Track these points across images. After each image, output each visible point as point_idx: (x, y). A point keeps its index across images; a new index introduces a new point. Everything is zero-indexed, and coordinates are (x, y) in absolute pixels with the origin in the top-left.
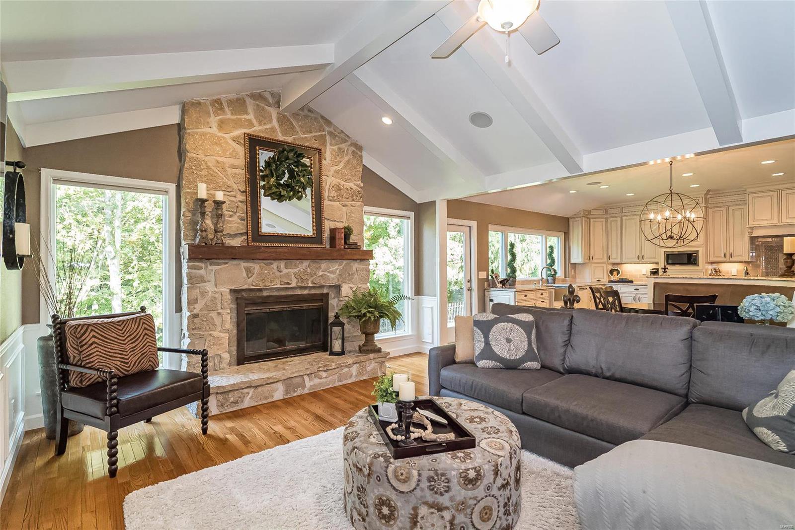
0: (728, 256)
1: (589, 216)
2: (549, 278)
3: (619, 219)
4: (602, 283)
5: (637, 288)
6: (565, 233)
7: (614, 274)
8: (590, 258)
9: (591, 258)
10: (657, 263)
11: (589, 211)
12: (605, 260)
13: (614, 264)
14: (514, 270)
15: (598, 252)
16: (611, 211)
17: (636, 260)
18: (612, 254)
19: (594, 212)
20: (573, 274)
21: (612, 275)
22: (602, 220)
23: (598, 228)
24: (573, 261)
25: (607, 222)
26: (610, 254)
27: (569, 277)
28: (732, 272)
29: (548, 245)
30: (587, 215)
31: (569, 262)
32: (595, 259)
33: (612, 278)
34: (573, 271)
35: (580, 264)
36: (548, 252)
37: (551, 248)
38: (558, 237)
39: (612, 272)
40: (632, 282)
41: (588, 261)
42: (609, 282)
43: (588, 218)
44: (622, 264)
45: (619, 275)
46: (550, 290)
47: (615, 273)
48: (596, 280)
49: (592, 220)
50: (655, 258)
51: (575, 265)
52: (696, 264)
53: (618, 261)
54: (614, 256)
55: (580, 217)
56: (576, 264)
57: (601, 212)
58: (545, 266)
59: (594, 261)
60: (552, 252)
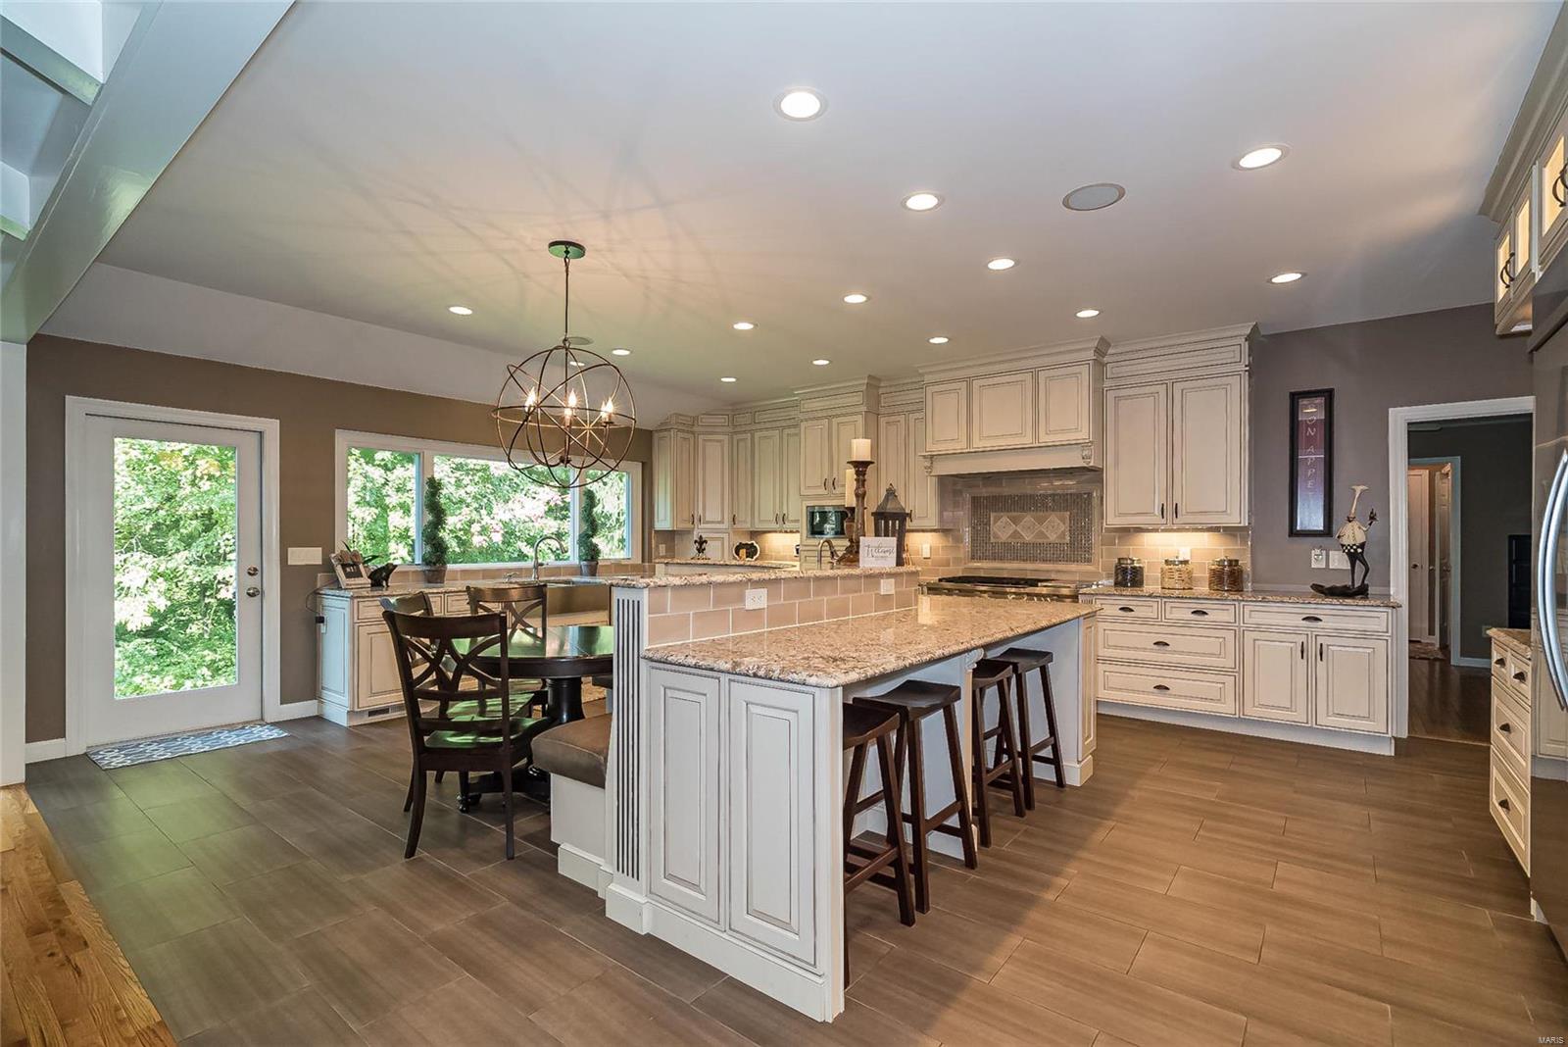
11: (695, 419)
19: (708, 420)
23: (714, 455)
43: (693, 433)
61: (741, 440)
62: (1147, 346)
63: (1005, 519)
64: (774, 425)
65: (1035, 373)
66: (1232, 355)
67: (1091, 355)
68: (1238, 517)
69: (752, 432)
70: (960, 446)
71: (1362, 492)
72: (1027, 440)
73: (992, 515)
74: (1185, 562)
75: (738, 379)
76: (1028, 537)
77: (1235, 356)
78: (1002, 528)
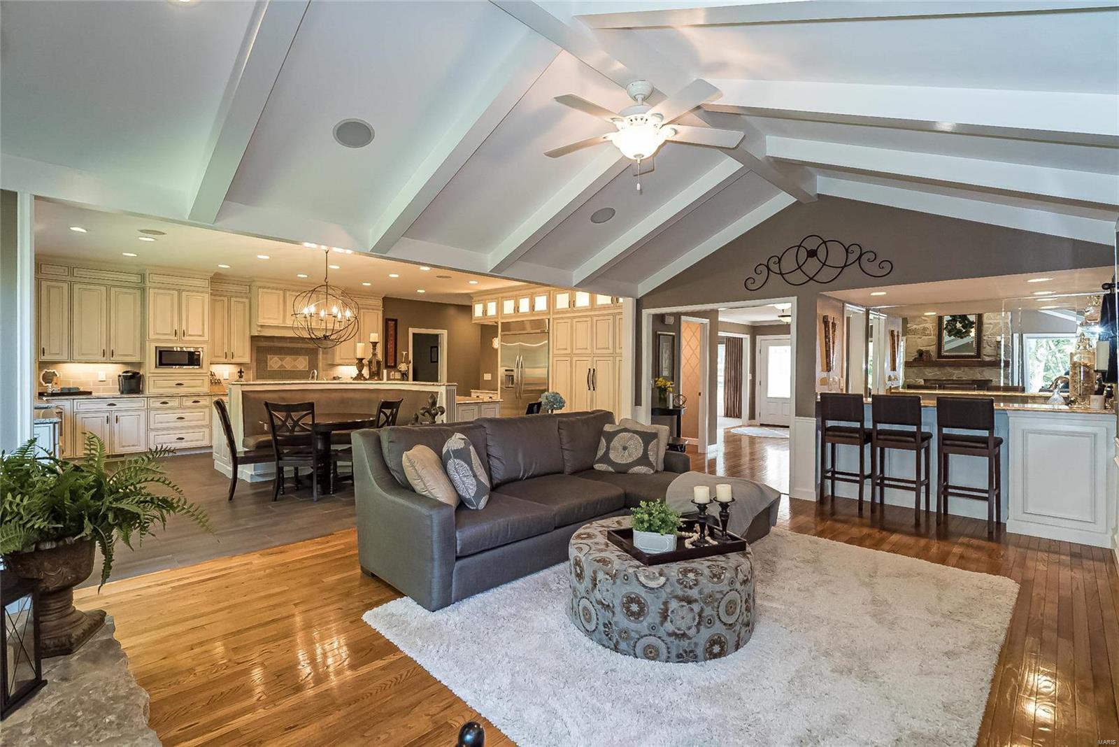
73: (269, 356)
78: (274, 362)
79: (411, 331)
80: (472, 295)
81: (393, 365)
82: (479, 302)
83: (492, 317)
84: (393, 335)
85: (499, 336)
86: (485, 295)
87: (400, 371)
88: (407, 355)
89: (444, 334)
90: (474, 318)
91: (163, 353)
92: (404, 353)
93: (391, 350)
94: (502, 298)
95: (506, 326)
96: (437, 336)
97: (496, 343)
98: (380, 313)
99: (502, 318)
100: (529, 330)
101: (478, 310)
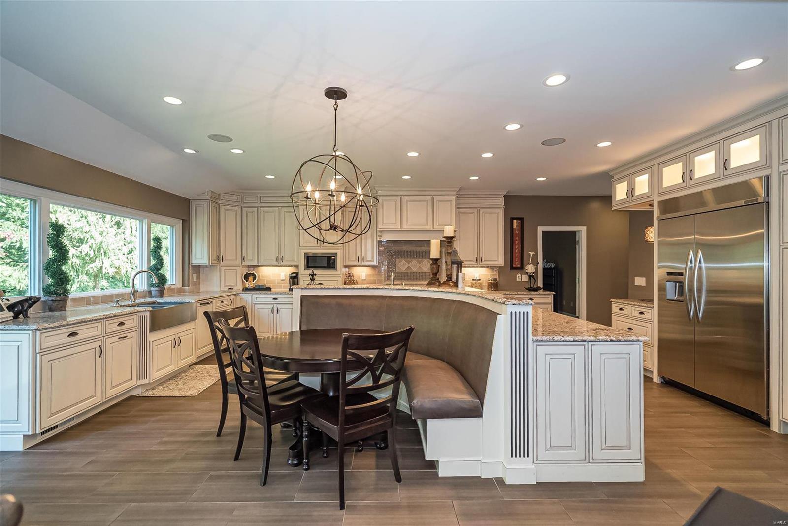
0: (361, 259)
1: (219, 202)
2: (152, 288)
3: (255, 210)
4: (235, 293)
5: (276, 297)
6: (183, 220)
7: (250, 280)
8: (219, 258)
9: (221, 259)
10: (297, 267)
12: (238, 262)
13: (249, 267)
14: (62, 280)
15: (230, 251)
16: (248, 199)
17: (275, 262)
18: (247, 255)
20: (195, 280)
21: (247, 281)
22: (236, 209)
23: (230, 219)
24: (195, 261)
25: (242, 210)
26: (244, 254)
27: (188, 286)
28: (362, 276)
29: (152, 237)
30: (215, 199)
31: (189, 263)
32: (226, 260)
33: (248, 285)
34: (195, 276)
35: (206, 266)
36: (152, 246)
37: (158, 240)
38: (172, 226)
39: (246, 277)
40: (269, 289)
41: (216, 262)
42: (243, 290)
44: (260, 266)
45: (255, 281)
46: (141, 314)
47: (251, 278)
48: (226, 288)
49: (223, 208)
50: (294, 260)
51: (198, 269)
52: (334, 268)
53: (255, 263)
54: (249, 257)
55: (206, 200)
56: (200, 265)
57: (235, 198)
58: (145, 268)
59: (224, 262)
60: (158, 247)
61: (250, 212)
62: (473, 193)
63: (404, 261)
64: (276, 205)
65: (433, 197)
66: (499, 201)
67: (455, 193)
68: (501, 262)
69: (259, 208)
70: (397, 227)
71: (533, 254)
72: (428, 227)
74: (480, 280)
75: (276, 177)
76: (414, 270)
77: (501, 201)
79: (541, 229)
80: (611, 174)
81: (519, 266)
82: (620, 180)
83: (642, 196)
84: (519, 235)
85: (656, 222)
86: (630, 169)
87: (527, 273)
88: (536, 256)
89: (582, 231)
90: (614, 203)
91: (310, 257)
92: (532, 253)
93: (517, 251)
94: (660, 164)
95: (670, 206)
96: (574, 234)
97: (652, 234)
98: (501, 213)
99: (661, 194)
100: (713, 206)
101: (620, 192)
